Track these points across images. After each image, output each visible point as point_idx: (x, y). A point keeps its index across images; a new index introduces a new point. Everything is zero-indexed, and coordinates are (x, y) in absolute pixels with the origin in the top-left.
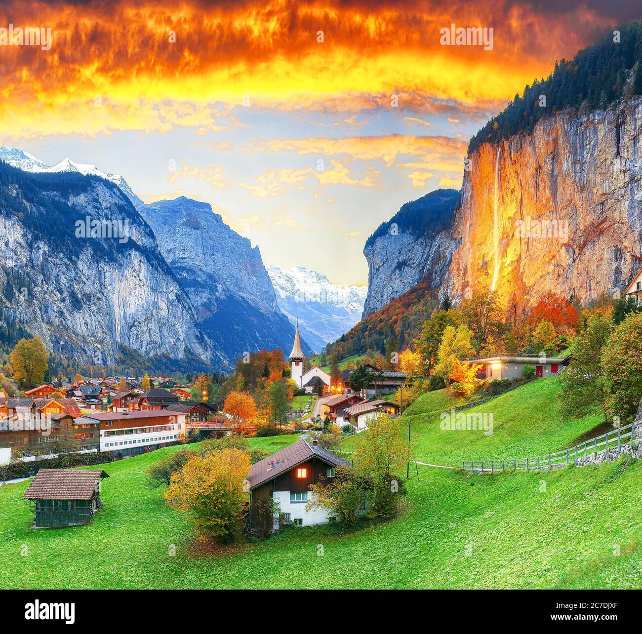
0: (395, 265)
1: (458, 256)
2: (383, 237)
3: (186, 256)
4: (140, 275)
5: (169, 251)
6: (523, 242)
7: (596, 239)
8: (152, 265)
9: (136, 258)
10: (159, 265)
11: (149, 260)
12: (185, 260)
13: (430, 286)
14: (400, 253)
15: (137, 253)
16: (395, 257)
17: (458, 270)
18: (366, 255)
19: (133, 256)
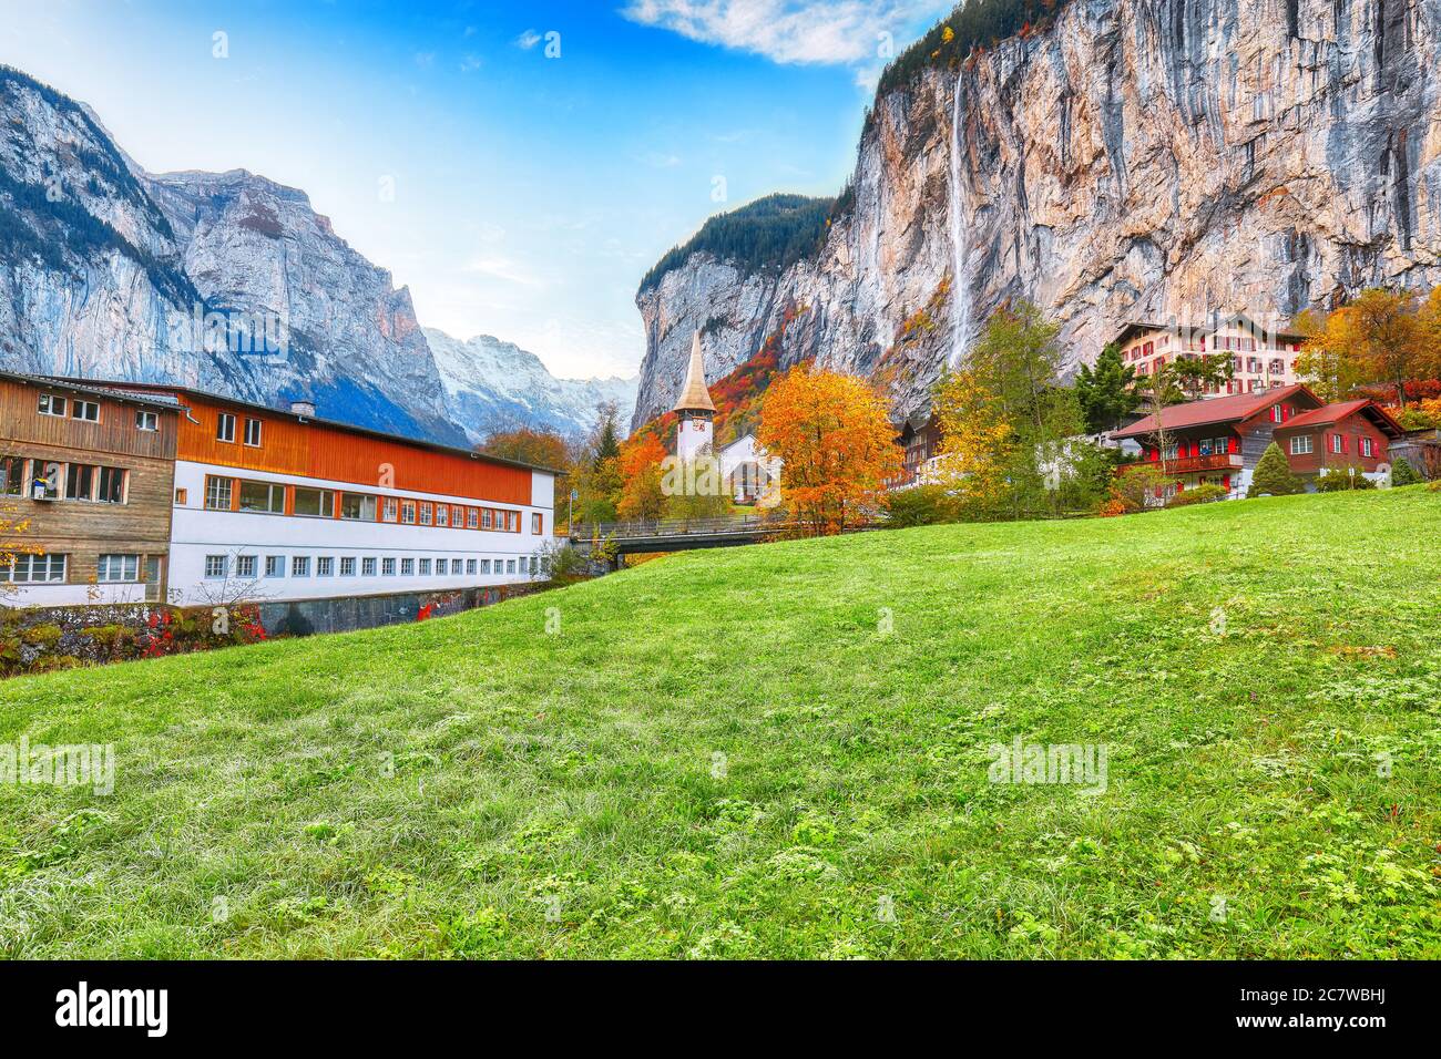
0: (703, 323)
1: (851, 297)
2: (678, 272)
3: (246, 289)
4: (131, 310)
5: (207, 274)
6: (1023, 250)
7: (1232, 220)
8: (165, 293)
9: (122, 269)
10: (182, 295)
11: (155, 280)
12: (242, 298)
13: (778, 363)
14: (712, 302)
15: (126, 261)
16: (702, 309)
17: (853, 322)
18: (641, 305)
19: (114, 264)
